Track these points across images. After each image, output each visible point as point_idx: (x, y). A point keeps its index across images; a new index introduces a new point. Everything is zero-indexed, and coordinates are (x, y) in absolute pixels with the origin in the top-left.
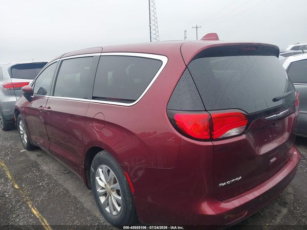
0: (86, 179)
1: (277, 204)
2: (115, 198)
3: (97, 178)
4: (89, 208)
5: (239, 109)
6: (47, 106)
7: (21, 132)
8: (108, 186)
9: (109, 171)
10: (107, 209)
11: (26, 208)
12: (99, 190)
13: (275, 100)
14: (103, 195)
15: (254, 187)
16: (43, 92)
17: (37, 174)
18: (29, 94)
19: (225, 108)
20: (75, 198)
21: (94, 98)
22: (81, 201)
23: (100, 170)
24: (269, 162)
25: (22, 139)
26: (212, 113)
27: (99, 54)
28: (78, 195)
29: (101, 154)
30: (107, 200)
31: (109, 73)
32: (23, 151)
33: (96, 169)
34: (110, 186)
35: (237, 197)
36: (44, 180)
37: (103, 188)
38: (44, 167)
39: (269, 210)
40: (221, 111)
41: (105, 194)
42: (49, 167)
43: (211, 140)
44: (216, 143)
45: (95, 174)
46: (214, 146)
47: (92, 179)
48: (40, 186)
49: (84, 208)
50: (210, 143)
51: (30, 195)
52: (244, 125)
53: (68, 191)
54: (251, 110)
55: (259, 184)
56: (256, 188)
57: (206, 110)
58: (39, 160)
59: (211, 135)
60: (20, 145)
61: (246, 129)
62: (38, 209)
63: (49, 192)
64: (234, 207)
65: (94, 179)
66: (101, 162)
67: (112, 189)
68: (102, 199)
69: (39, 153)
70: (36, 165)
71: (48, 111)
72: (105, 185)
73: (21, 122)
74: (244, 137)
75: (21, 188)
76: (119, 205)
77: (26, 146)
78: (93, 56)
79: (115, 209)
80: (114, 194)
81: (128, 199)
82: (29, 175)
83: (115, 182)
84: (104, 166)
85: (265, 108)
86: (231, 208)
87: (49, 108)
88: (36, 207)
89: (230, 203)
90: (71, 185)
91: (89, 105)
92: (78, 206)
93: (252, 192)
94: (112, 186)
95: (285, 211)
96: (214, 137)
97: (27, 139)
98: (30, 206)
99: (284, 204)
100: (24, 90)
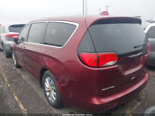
0: (41, 84)
1: (135, 100)
2: (53, 93)
3: (46, 83)
4: (42, 97)
5: (114, 52)
6: (24, 47)
7: (14, 59)
8: (50, 87)
9: (50, 80)
10: (50, 99)
11: (12, 96)
12: (46, 89)
13: (135, 47)
14: (48, 92)
15: (121, 91)
16: (23, 39)
17: (20, 80)
18: (16, 40)
19: (106, 51)
20: (36, 92)
21: (45, 44)
22: (39, 94)
23: (47, 80)
24: (131, 79)
25: (14, 63)
26: (99, 53)
27: (48, 21)
28: (37, 91)
29: (47, 72)
30: (50, 94)
31: (53, 30)
32: (14, 68)
33: (45, 79)
34: (51, 87)
35: (112, 96)
36: (22, 83)
37: (48, 88)
38: (23, 77)
39: (131, 103)
40: (104, 53)
41: (49, 91)
42: (25, 77)
43: (98, 67)
44: (100, 69)
45: (45, 81)
46: (99, 70)
47: (43, 84)
48: (20, 86)
49: (39, 97)
50: (97, 69)
51: (15, 90)
52: (117, 60)
53: (33, 89)
54: (121, 53)
55: (124, 90)
56: (122, 92)
57: (96, 52)
58: (21, 73)
59: (98, 65)
60: (13, 65)
61: (117, 62)
62: (18, 97)
63: (24, 89)
64: (109, 101)
65: (44, 84)
66: (48, 76)
67: (52, 89)
68: (48, 94)
69: (21, 69)
70: (19, 75)
71: (24, 49)
72: (49, 87)
73: (13, 54)
74: (116, 66)
75: (11, 86)
76: (55, 97)
77: (15, 66)
78: (45, 22)
79: (53, 99)
80: (53, 92)
81: (58, 94)
82: (16, 80)
83: (53, 86)
84: (48, 78)
85: (129, 51)
86: (108, 101)
87: (25, 48)
88: (17, 96)
89: (107, 99)
90: (35, 86)
91: (42, 47)
92: (37, 96)
93: (120, 94)
94: (52, 88)
95: (139, 104)
96: (100, 66)
97: (16, 62)
98: (14, 95)
99: (139, 100)
100: (14, 38)
